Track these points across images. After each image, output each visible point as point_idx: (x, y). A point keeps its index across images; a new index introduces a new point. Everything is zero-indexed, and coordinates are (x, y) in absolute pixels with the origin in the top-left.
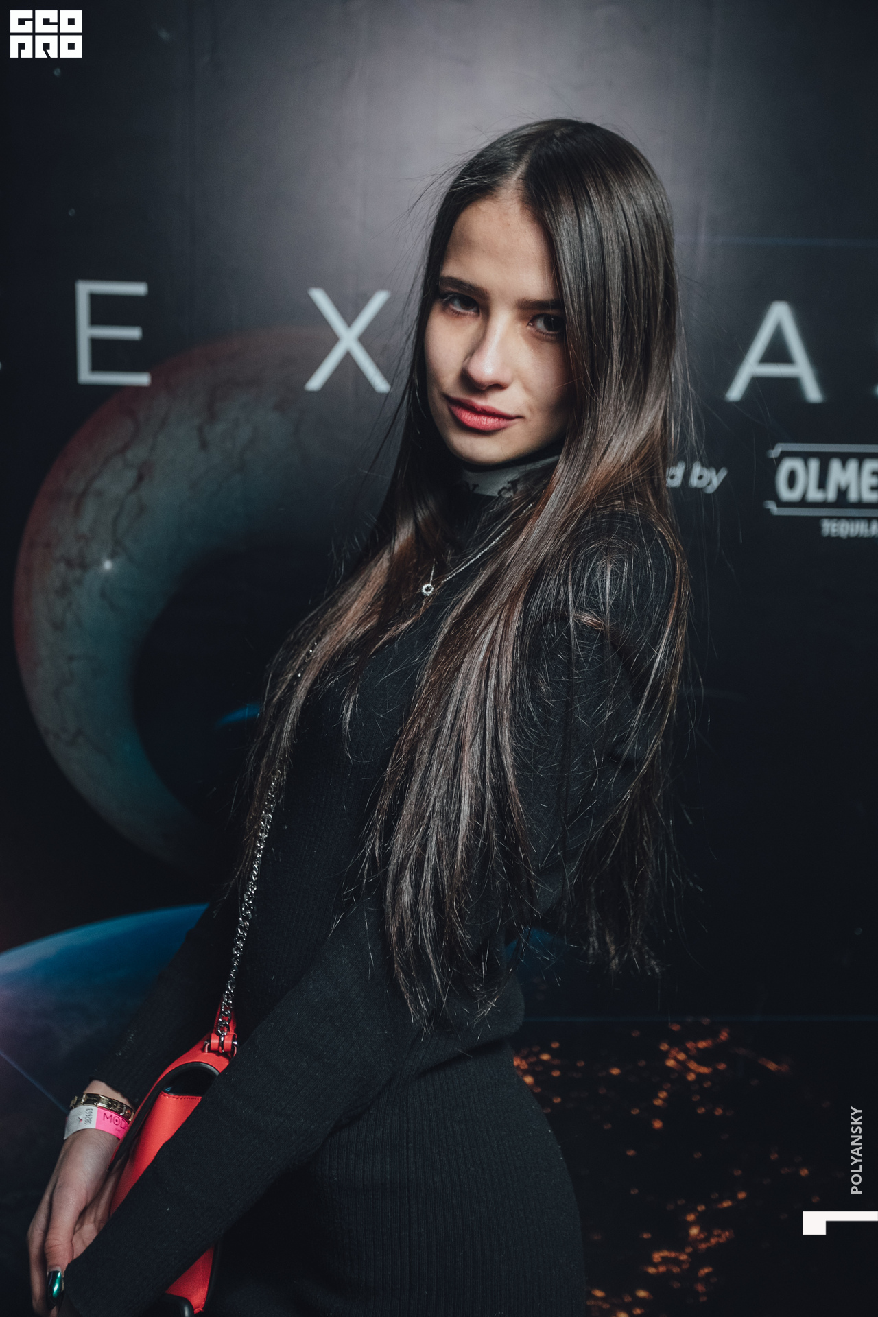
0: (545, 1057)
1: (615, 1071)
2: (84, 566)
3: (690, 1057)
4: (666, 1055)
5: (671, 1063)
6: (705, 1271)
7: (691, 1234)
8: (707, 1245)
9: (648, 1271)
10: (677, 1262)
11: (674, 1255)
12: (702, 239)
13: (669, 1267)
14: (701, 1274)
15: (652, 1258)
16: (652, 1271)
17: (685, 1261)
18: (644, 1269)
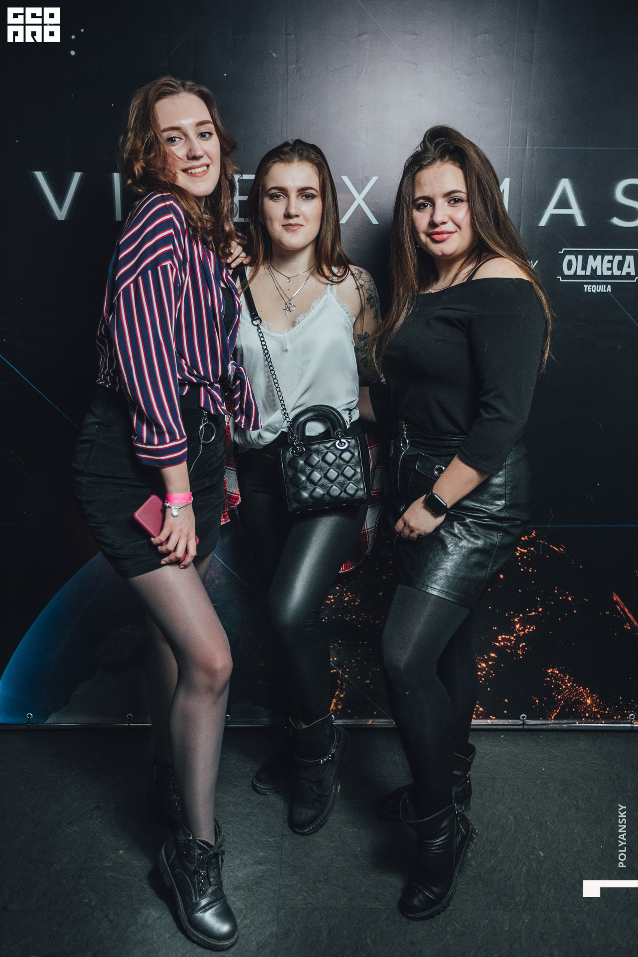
6: (522, 644)
7: (516, 628)
8: (523, 633)
9: (496, 645)
10: (509, 640)
11: (508, 637)
12: (527, 147)
13: (506, 642)
14: (521, 646)
15: (498, 639)
16: (498, 644)
17: (513, 640)
18: (494, 644)
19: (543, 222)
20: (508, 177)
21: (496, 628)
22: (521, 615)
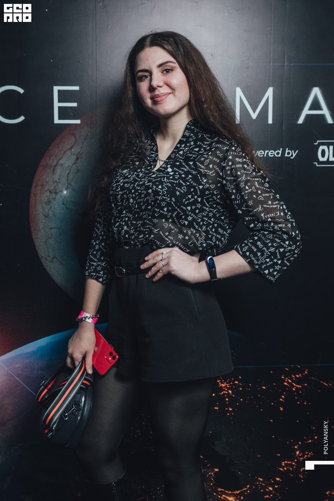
0: (236, 382)
1: (264, 388)
2: (56, 193)
3: (293, 381)
4: (284, 381)
5: (285, 384)
6: (302, 469)
7: (296, 454)
8: (302, 458)
9: (280, 470)
10: (291, 466)
11: (290, 463)
12: (286, 64)
13: (288, 467)
14: (301, 470)
15: (282, 464)
16: (282, 469)
17: (294, 465)
18: (278, 469)
19: (301, 121)
20: (271, 87)
21: (279, 455)
22: (300, 443)
